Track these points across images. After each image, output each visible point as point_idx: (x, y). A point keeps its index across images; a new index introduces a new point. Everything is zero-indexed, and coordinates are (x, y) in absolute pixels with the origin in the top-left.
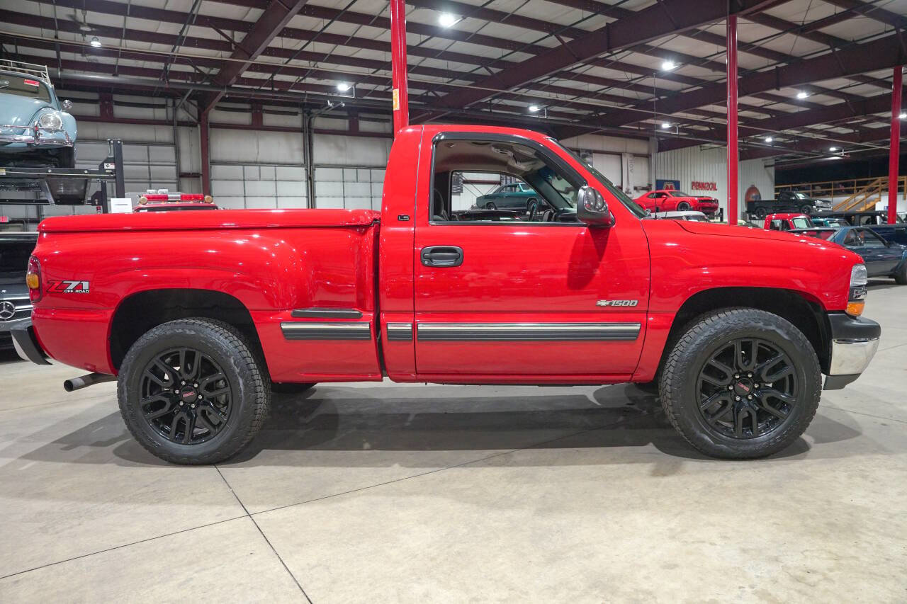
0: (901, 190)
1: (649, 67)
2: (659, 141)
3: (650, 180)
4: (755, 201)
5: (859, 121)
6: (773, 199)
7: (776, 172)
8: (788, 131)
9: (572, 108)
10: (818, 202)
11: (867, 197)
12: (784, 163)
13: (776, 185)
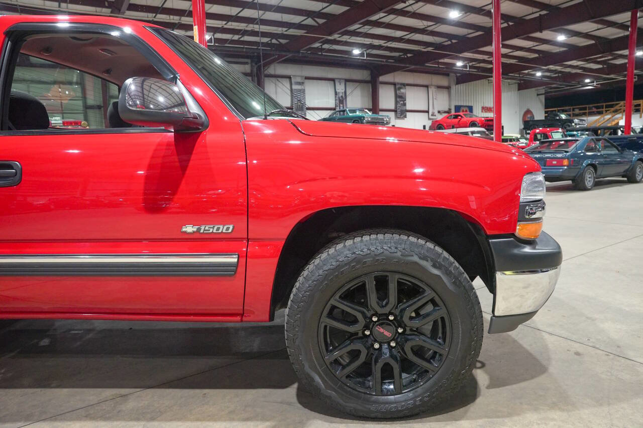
0: (637, 111)
1: (441, 17)
2: (457, 76)
3: (450, 105)
4: (530, 121)
5: (606, 58)
6: (544, 118)
7: (546, 99)
8: (552, 67)
9: (386, 50)
10: (576, 121)
11: (613, 117)
12: (551, 92)
13: (545, 109)
